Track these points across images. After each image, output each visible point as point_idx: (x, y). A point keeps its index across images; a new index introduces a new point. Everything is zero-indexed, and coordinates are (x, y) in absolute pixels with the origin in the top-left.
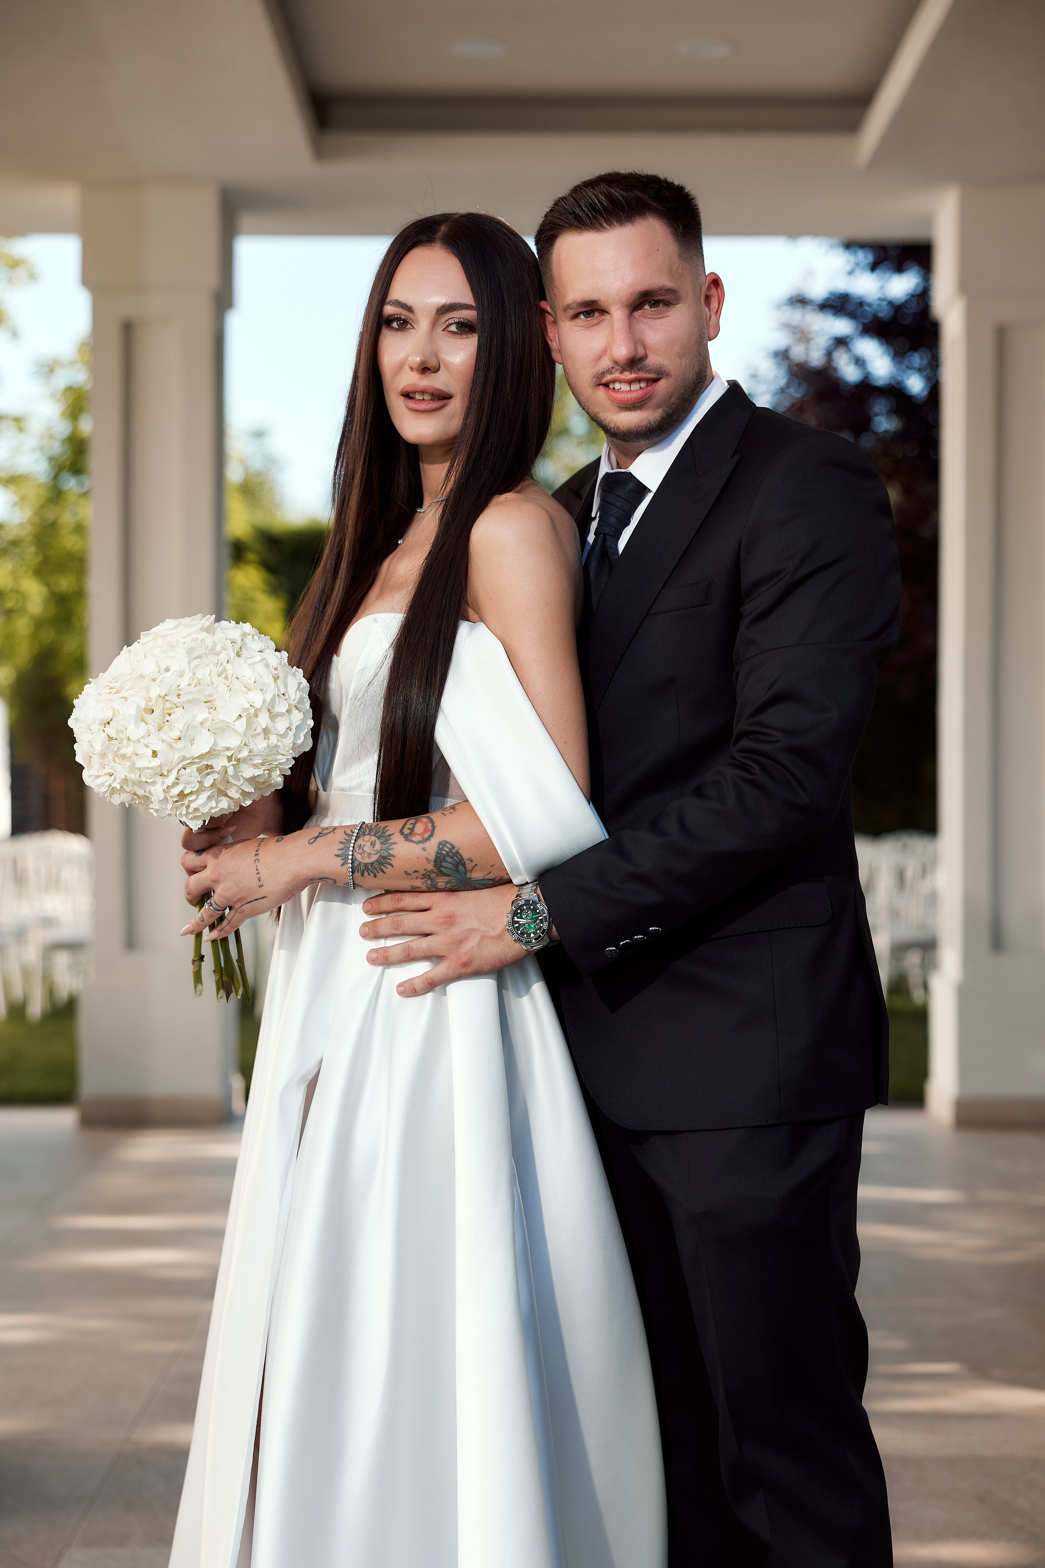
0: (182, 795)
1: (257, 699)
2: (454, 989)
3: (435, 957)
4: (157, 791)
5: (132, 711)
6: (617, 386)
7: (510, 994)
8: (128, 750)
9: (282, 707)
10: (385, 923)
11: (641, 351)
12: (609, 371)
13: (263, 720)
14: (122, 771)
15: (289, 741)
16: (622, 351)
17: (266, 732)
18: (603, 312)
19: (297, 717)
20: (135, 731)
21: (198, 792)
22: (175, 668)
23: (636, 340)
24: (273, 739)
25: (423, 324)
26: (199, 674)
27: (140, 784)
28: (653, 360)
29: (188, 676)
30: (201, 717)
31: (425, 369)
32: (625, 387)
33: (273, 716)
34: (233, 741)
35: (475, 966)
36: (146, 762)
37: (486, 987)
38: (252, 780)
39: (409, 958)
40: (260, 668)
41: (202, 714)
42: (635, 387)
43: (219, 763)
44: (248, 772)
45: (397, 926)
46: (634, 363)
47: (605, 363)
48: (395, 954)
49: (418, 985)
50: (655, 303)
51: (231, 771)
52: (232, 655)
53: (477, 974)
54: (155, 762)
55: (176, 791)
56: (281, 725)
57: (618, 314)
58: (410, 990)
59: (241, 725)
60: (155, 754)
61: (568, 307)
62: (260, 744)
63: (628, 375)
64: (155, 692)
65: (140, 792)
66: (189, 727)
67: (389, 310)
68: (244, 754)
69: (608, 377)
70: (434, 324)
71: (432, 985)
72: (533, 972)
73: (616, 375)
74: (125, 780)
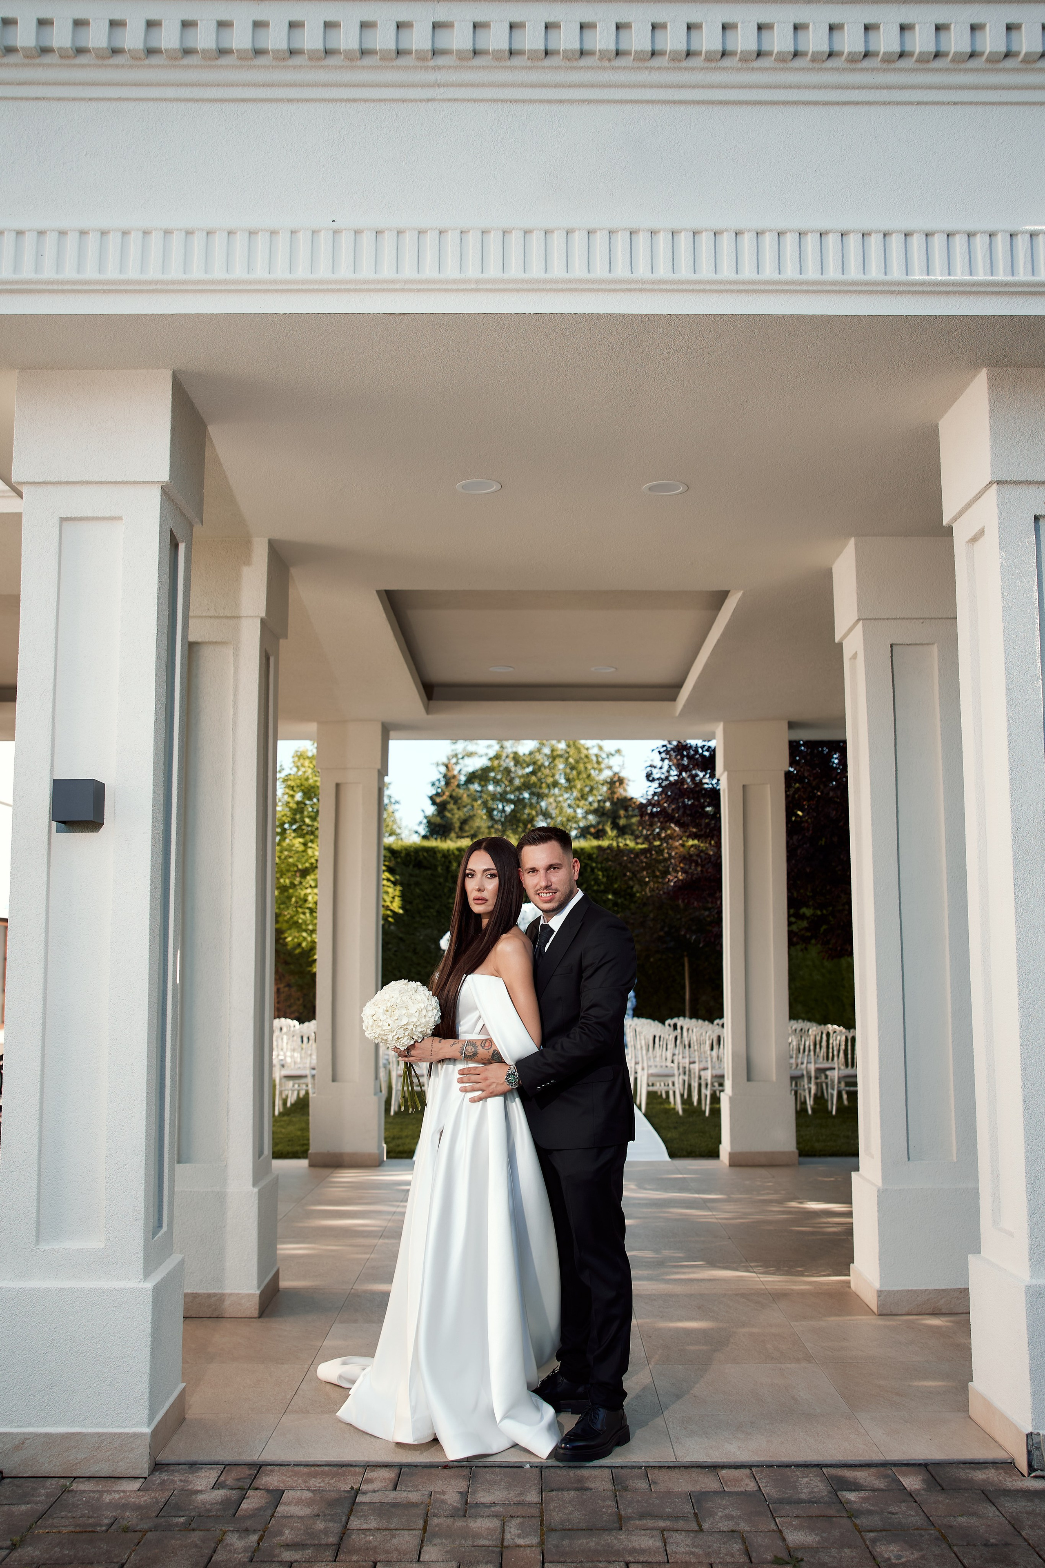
0: (398, 1038)
1: (422, 1005)
2: (488, 1100)
3: (483, 1090)
4: (390, 1037)
5: (382, 1011)
6: (542, 895)
7: (509, 1102)
8: (380, 1024)
9: (430, 1008)
10: (465, 1080)
11: (550, 884)
12: (539, 890)
13: (424, 1012)
14: (378, 1031)
15: (432, 1019)
16: (543, 884)
17: (425, 1016)
18: (538, 871)
19: (435, 1011)
20: (383, 1018)
21: (404, 1037)
22: (395, 996)
23: (547, 879)
24: (428, 1019)
25: (479, 875)
26: (403, 998)
27: (385, 1035)
28: (554, 886)
29: (399, 999)
30: (404, 1012)
31: (479, 890)
32: (545, 895)
33: (427, 1011)
34: (415, 1020)
35: (495, 1093)
36: (386, 1027)
37: (500, 1100)
38: (421, 1032)
39: (473, 1090)
40: (423, 996)
41: (404, 1011)
42: (548, 895)
43: (410, 1027)
44: (420, 1030)
45: (469, 1079)
46: (547, 887)
47: (538, 887)
48: (468, 1089)
49: (476, 1098)
50: (555, 868)
51: (414, 1029)
52: (414, 992)
53: (496, 1095)
54: (389, 1028)
55: (396, 1037)
56: (430, 1014)
57: (542, 872)
58: (473, 1100)
59: (417, 1014)
60: (389, 1025)
61: (526, 870)
62: (423, 1020)
63: (545, 891)
64: (389, 1005)
65: (384, 1038)
66: (400, 1015)
67: (467, 871)
68: (418, 1024)
69: (539, 892)
70: (482, 875)
71: (480, 1099)
72: (516, 1094)
73: (542, 891)
74: (380, 1034)
